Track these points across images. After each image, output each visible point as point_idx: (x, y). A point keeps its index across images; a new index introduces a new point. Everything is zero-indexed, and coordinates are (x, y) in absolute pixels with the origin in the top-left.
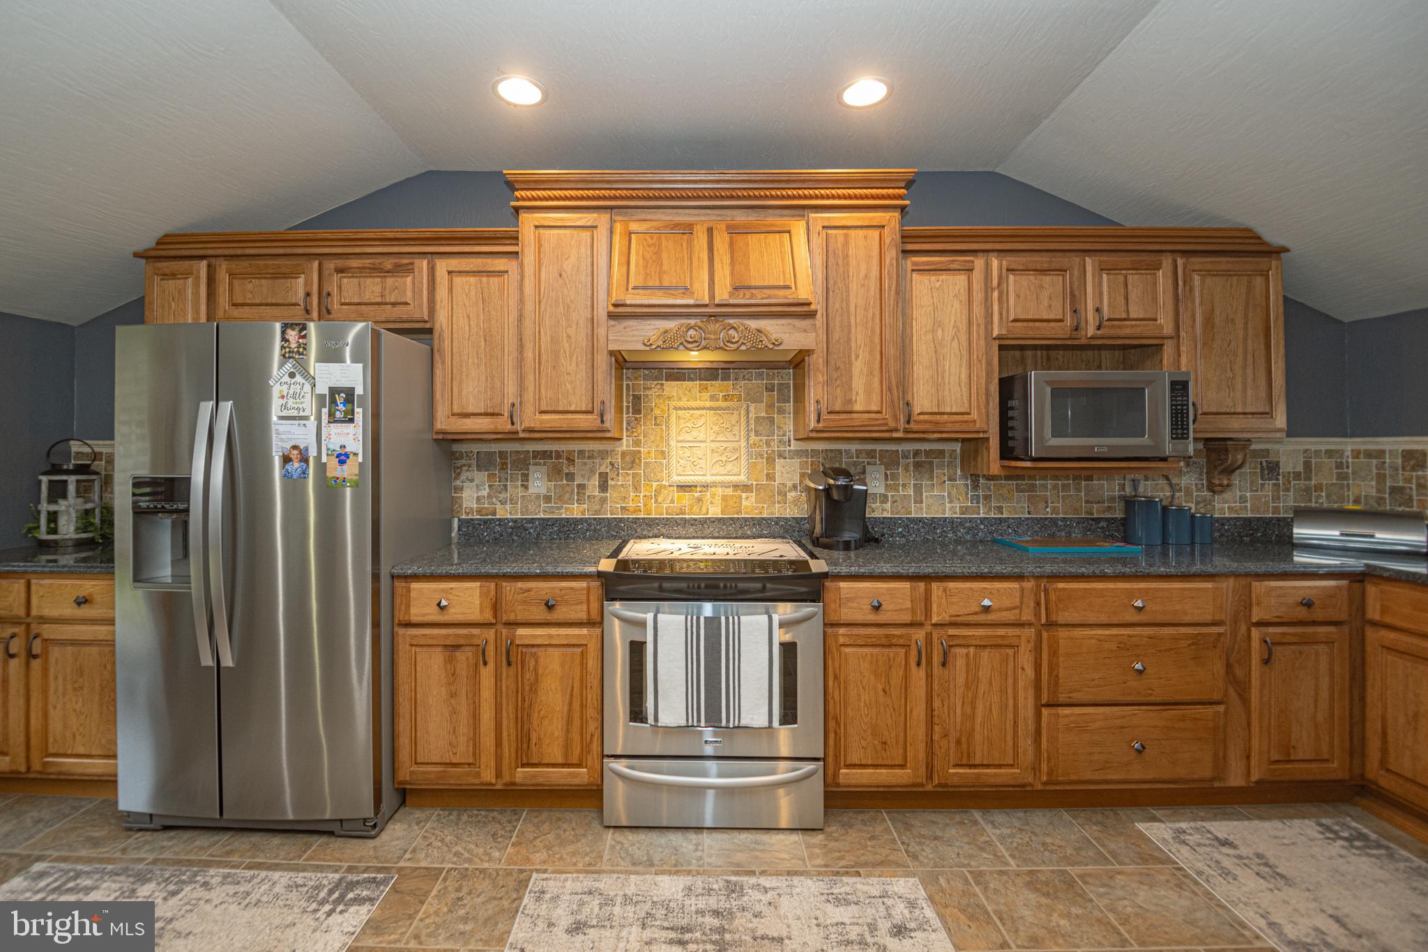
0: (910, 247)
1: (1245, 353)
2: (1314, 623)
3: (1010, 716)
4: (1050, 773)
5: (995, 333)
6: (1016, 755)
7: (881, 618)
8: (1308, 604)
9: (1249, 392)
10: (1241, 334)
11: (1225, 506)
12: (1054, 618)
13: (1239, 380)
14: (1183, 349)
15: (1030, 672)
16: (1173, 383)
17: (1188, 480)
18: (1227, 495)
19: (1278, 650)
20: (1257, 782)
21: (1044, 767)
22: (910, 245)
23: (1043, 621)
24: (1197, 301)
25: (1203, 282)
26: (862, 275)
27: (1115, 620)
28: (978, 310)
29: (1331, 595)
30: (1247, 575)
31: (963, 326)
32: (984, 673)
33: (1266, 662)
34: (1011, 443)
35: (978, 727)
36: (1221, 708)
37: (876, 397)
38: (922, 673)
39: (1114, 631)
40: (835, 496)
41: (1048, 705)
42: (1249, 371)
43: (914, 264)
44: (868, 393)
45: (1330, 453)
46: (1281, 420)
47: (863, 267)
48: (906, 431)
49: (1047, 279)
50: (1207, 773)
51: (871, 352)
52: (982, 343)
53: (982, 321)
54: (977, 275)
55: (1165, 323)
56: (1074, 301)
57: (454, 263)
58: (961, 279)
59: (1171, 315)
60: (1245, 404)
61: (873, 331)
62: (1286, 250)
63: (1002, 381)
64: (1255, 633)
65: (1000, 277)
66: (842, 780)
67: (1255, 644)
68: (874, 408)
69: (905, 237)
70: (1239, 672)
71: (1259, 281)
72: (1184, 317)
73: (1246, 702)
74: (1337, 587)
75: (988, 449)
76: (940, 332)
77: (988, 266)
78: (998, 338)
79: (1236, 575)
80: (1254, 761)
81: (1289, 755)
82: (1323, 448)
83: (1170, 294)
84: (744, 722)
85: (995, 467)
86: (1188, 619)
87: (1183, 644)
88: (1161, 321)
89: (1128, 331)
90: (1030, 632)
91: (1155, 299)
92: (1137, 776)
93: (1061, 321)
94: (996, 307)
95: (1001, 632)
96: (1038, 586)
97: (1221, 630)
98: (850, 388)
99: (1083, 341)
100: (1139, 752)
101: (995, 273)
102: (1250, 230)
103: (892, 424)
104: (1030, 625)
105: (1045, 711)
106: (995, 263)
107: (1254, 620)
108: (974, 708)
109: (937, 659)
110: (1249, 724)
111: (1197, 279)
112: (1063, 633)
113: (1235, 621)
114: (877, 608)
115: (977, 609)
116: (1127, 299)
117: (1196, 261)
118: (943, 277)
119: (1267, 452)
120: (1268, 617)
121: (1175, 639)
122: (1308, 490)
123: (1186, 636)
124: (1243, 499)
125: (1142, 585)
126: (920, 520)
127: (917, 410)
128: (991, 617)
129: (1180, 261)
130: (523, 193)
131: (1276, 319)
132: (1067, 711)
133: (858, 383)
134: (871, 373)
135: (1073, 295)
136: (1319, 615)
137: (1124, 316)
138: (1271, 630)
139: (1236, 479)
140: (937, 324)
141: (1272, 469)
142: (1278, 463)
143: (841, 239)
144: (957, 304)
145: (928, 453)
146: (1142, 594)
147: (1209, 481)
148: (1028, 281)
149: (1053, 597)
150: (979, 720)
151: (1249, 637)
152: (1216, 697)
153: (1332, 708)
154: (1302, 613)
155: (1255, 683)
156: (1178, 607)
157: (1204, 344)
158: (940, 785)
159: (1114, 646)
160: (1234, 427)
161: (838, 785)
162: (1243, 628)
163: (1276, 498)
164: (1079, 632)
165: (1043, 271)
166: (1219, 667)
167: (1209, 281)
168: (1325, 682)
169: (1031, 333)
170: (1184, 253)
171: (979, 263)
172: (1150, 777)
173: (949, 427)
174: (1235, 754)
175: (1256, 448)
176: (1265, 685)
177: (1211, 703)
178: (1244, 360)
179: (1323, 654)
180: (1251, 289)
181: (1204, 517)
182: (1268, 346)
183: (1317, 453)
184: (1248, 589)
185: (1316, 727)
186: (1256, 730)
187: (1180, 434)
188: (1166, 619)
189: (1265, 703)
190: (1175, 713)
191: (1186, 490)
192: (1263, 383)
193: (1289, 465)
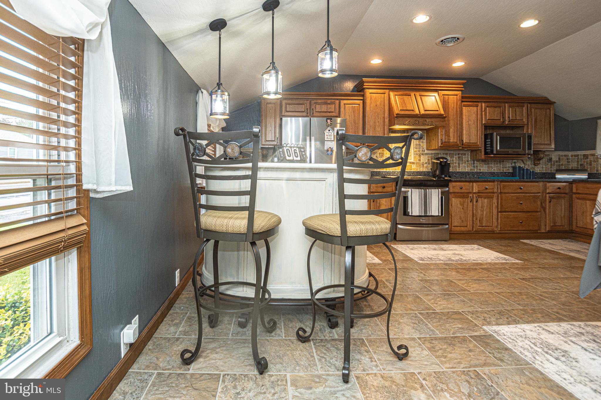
0: (463, 100)
2: (561, 193)
3: (492, 214)
4: (501, 228)
5: (484, 123)
6: (493, 224)
7: (462, 191)
8: (559, 188)
9: (545, 139)
10: (544, 124)
11: (538, 170)
12: (502, 191)
13: (543, 136)
14: (530, 127)
15: (496, 204)
16: (528, 136)
17: (529, 163)
18: (539, 166)
19: (552, 200)
20: (548, 231)
21: (499, 227)
22: (464, 99)
23: (499, 192)
24: (533, 115)
25: (535, 110)
26: (452, 107)
27: (516, 191)
28: (479, 116)
29: (565, 186)
30: (546, 181)
31: (476, 121)
32: (485, 205)
33: (550, 202)
34: (487, 151)
35: (484, 217)
36: (540, 213)
37: (456, 139)
38: (471, 204)
39: (515, 194)
40: (443, 164)
41: (500, 212)
42: (546, 133)
43: (464, 104)
44: (454, 137)
45: (565, 155)
46: (553, 146)
47: (453, 105)
48: (462, 148)
49: (496, 109)
50: (536, 228)
51: (454, 127)
52: (480, 125)
53: (480, 119)
54: (479, 108)
55: (525, 120)
56: (503, 114)
57: (345, 102)
58: (475, 108)
59: (526, 119)
60: (544, 142)
61: (455, 122)
62: (555, 103)
63: (485, 135)
64: (547, 195)
65: (485, 108)
66: (452, 230)
67: (548, 198)
68: (455, 141)
69: (462, 97)
70: (544, 205)
71: (548, 110)
72: (530, 119)
73: (545, 212)
74: (567, 185)
75: (481, 152)
76: (470, 122)
77: (482, 106)
78: (484, 124)
79: (542, 181)
80: (547, 225)
81: (555, 224)
82: (563, 154)
83: (526, 114)
84: (433, 214)
85: (483, 157)
86: (532, 192)
88: (524, 120)
89: (516, 123)
90: (495, 195)
91: (523, 115)
92: (520, 229)
93: (500, 120)
94: (484, 116)
95: (489, 194)
96: (498, 184)
97: (540, 194)
98: (449, 136)
99: (505, 125)
100: (521, 223)
101: (483, 107)
102: (546, 97)
103: (459, 145)
104: (496, 193)
105: (499, 214)
106: (483, 104)
107: (547, 192)
108: (483, 213)
109: (475, 201)
110: (546, 217)
111: (533, 109)
112: (503, 195)
113: (543, 193)
114: (461, 188)
115: (484, 189)
116: (516, 115)
117: (533, 105)
118: (471, 108)
119: (549, 155)
120: (550, 191)
121: (529, 196)
122: (559, 165)
123: (532, 196)
124: (543, 168)
125: (522, 184)
126: (460, 172)
127: (464, 142)
128: (487, 191)
129: (529, 105)
130: (366, 84)
131: (552, 120)
132: (505, 213)
133: (451, 135)
134: (454, 132)
135: (502, 113)
136: (562, 191)
137: (515, 119)
138: (551, 195)
139: (541, 162)
140: (469, 120)
141: (550, 160)
142: (552, 158)
143: (447, 98)
144: (474, 115)
145: (462, 154)
146: (522, 185)
147: (534, 162)
148: (492, 109)
149: (502, 186)
150: (484, 215)
151: (546, 197)
152: (538, 210)
153: (565, 213)
154: (558, 190)
155: (547, 207)
156: (530, 189)
157: (535, 126)
158: (475, 231)
159: (515, 198)
160: (542, 148)
161: (451, 231)
162: (545, 194)
163: (551, 167)
164: (507, 195)
165: (495, 107)
166: (539, 203)
168: (563, 207)
169: (493, 123)
170: (530, 103)
171: (480, 104)
172: (523, 229)
173: (472, 146)
174: (543, 224)
175: (547, 153)
176: (549, 208)
177: (538, 212)
178: (544, 130)
179: (563, 200)
180: (546, 112)
181: (533, 171)
182: (550, 127)
183: (562, 156)
184: (546, 185)
185: (561, 218)
186: (547, 218)
187: (530, 148)
188: (527, 191)
189: (550, 212)
190: (529, 214)
191: (528, 165)
192: (549, 137)
193: (554, 158)
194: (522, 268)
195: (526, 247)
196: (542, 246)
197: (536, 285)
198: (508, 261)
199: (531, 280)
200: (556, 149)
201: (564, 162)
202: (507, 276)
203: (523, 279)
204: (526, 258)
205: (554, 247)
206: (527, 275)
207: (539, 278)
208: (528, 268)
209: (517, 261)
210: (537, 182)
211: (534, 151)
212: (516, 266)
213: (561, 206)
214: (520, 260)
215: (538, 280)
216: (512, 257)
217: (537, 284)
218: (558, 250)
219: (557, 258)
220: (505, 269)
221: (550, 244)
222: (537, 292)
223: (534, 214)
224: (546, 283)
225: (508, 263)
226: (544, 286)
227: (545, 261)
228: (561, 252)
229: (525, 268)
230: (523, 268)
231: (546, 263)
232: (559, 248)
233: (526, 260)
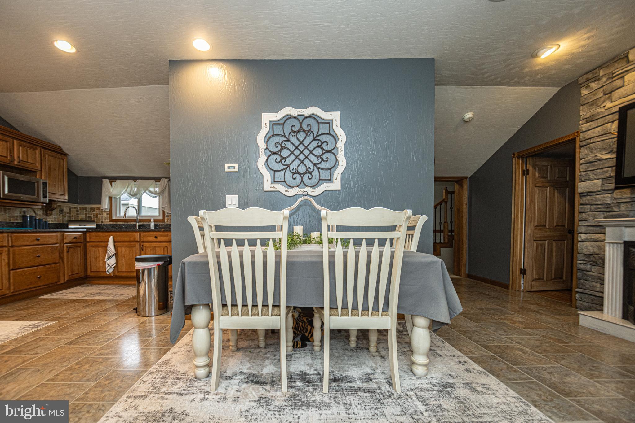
1: (58, 179)
2: (77, 243)
3: (1, 275)
4: (14, 289)
6: (3, 286)
8: (75, 238)
9: (59, 189)
10: (57, 173)
11: (50, 220)
12: (14, 244)
13: (57, 185)
14: (43, 174)
15: (6, 261)
16: (43, 183)
17: (40, 212)
18: (51, 217)
19: (70, 250)
20: (67, 280)
21: (12, 288)
23: (10, 245)
24: (47, 162)
27: (32, 244)
29: (80, 236)
30: (62, 232)
33: (68, 252)
36: (58, 264)
39: (31, 247)
41: (12, 270)
42: (59, 183)
45: (75, 208)
46: (66, 197)
49: (2, 143)
50: (56, 281)
55: (38, 166)
56: (11, 152)
59: (40, 165)
60: (59, 192)
62: (68, 155)
64: (65, 245)
67: (65, 248)
70: (62, 255)
71: (62, 161)
72: (43, 166)
73: (63, 262)
74: (81, 235)
80: (66, 276)
81: (73, 273)
82: (73, 206)
83: (40, 158)
86: (50, 243)
87: (49, 249)
89: (27, 166)
90: (5, 249)
91: (36, 159)
92: (39, 285)
93: (7, 157)
96: (8, 235)
97: (58, 245)
99: (13, 165)
100: (39, 278)
102: (60, 147)
104: (6, 246)
105: (11, 272)
107: (65, 242)
110: (64, 267)
111: (47, 156)
112: (16, 249)
113: (61, 243)
116: (27, 156)
117: (47, 151)
119: (60, 206)
120: (68, 241)
121: (47, 248)
122: (70, 217)
123: (50, 247)
124: (55, 218)
125: (39, 234)
129: (42, 150)
131: (66, 173)
132: (18, 271)
135: (10, 150)
136: (78, 241)
137: (25, 161)
138: (69, 244)
139: (53, 212)
141: (62, 211)
142: (63, 210)
146: (39, 236)
147: (46, 213)
149: (13, 238)
151: (63, 247)
152: (57, 261)
153: (80, 261)
154: (75, 240)
155: (65, 257)
156: (48, 240)
157: (49, 174)
159: (31, 251)
160: (56, 198)
163: (63, 219)
164: (21, 248)
166: (57, 254)
167: (50, 157)
168: (79, 255)
170: (43, 148)
172: (42, 284)
174: (61, 274)
175: (59, 204)
176: (67, 258)
177: (56, 263)
178: (58, 180)
179: (79, 249)
180: (60, 162)
181: (46, 222)
182: (64, 178)
183: (72, 207)
184: (63, 235)
185: (78, 266)
186: (66, 268)
187: (45, 196)
188: (45, 243)
189: (68, 262)
190: (47, 266)
191: (40, 215)
192: (62, 187)
193: (66, 210)
194: (61, 329)
195: (49, 303)
196: (65, 297)
197: (88, 344)
198: (39, 328)
199: (80, 340)
200: (69, 201)
201: (73, 214)
202: (49, 349)
203: (71, 343)
204: (58, 316)
205: (77, 295)
206: (72, 335)
207: (86, 335)
208: (67, 327)
209: (50, 323)
210: (55, 232)
211: (49, 200)
212: (54, 330)
213: (78, 254)
214: (52, 320)
215: (86, 337)
216: (42, 320)
217: (88, 342)
218: (83, 297)
219: (88, 306)
220: (42, 339)
221: (71, 293)
222: (94, 353)
223: (54, 265)
224: (96, 337)
225: (40, 330)
226: (96, 341)
227: (79, 312)
228: (86, 298)
229: (64, 328)
230: (63, 329)
231: (81, 314)
232: (83, 295)
233: (59, 318)
